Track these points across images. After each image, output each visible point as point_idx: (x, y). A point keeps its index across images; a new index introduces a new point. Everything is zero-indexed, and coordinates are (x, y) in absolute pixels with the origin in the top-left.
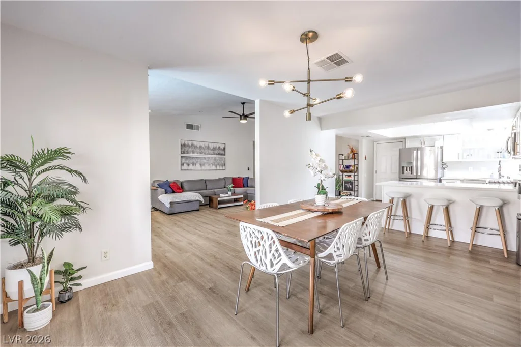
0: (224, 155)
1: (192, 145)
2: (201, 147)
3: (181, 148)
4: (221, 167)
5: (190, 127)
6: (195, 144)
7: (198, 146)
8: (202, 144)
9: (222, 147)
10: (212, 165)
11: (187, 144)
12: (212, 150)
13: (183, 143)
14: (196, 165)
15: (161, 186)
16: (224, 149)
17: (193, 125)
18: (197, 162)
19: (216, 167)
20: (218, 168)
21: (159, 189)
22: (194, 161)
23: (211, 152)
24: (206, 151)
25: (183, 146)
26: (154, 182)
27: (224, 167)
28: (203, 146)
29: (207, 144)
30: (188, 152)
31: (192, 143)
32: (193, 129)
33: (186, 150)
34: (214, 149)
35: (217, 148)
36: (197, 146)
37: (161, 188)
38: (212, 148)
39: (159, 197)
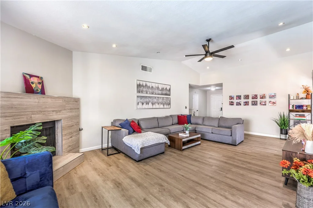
0: (170, 95)
1: (146, 85)
2: (152, 87)
3: (137, 88)
4: (167, 106)
5: (144, 68)
6: (148, 84)
7: (151, 87)
8: (154, 85)
9: (168, 88)
10: (161, 104)
11: (142, 84)
12: (161, 91)
13: (138, 83)
14: (148, 104)
15: (122, 126)
16: (170, 89)
17: (146, 67)
18: (150, 101)
19: (164, 105)
20: (165, 107)
21: (123, 130)
22: (147, 100)
23: (160, 92)
24: (157, 91)
25: (139, 86)
26: (115, 121)
27: (169, 106)
28: (154, 87)
29: (157, 85)
30: (142, 92)
31: (146, 83)
32: (146, 71)
33: (141, 90)
34: (163, 89)
35: (165, 88)
36: (149, 87)
37: (123, 128)
38: (160, 89)
39: (123, 139)
